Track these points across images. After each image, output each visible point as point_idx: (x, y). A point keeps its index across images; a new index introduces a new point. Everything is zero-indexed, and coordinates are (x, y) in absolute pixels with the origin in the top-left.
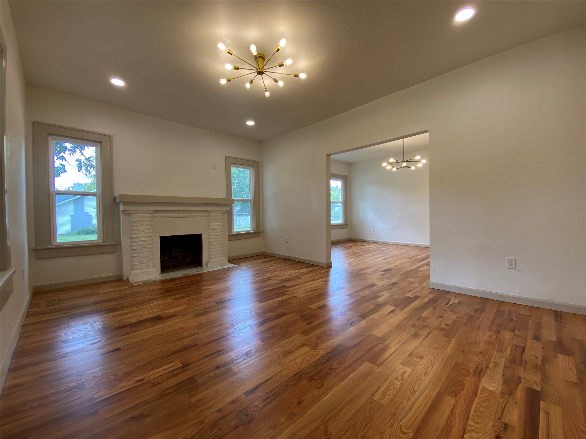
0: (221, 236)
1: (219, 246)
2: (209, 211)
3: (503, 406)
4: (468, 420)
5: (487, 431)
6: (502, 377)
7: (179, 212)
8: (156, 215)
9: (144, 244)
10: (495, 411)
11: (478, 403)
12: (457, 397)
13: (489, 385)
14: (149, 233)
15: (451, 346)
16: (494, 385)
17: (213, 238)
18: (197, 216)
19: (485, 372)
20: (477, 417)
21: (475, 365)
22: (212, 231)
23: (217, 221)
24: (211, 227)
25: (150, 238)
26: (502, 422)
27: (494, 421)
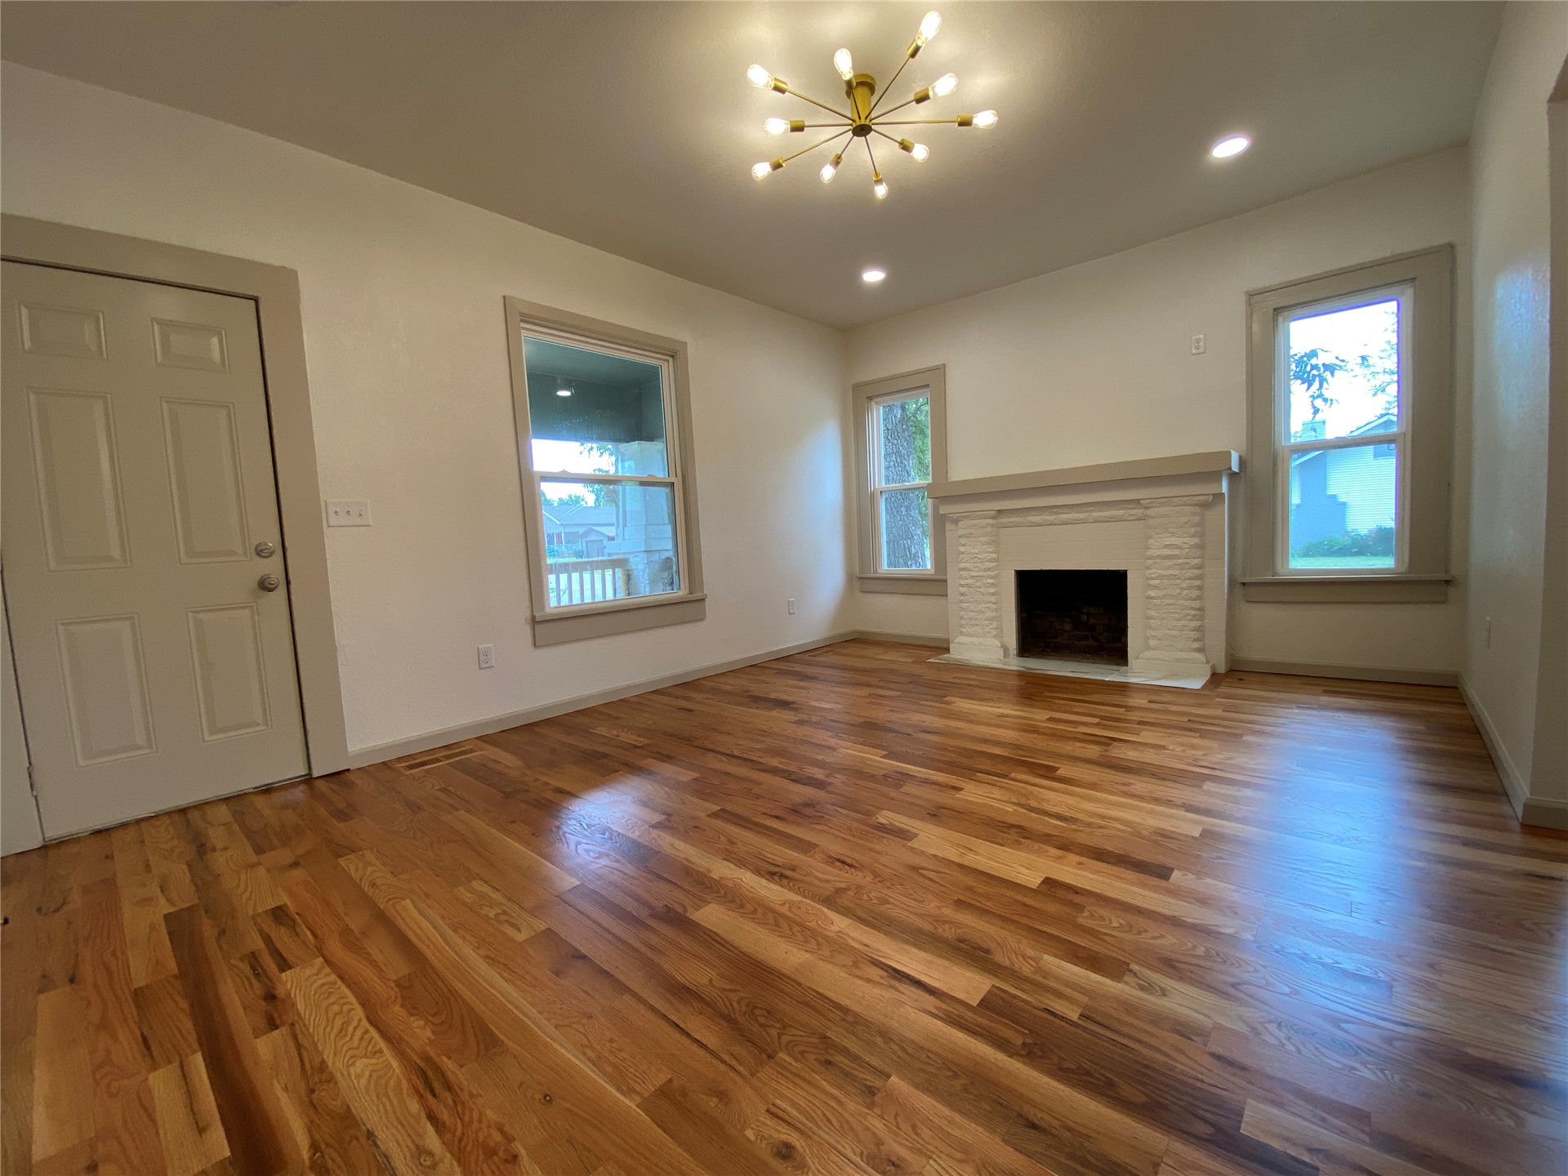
0: (1188, 581)
1: (1176, 615)
2: (1142, 502)
3: (305, 1053)
4: (338, 976)
5: (298, 992)
6: (369, 1126)
7: (1054, 510)
8: (1004, 520)
9: (977, 584)
10: (311, 1030)
11: (352, 1012)
12: (393, 985)
13: (371, 1068)
14: (987, 561)
15: (596, 1078)
16: (363, 1082)
17: (1155, 587)
18: (1108, 519)
19: (421, 1096)
20: (331, 993)
21: (462, 1090)
22: (1155, 563)
23: (1170, 533)
24: (1150, 553)
25: (988, 573)
26: (283, 1024)
27: (299, 1014)
